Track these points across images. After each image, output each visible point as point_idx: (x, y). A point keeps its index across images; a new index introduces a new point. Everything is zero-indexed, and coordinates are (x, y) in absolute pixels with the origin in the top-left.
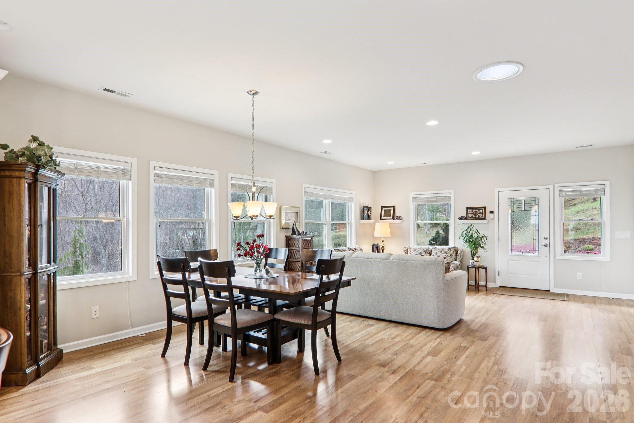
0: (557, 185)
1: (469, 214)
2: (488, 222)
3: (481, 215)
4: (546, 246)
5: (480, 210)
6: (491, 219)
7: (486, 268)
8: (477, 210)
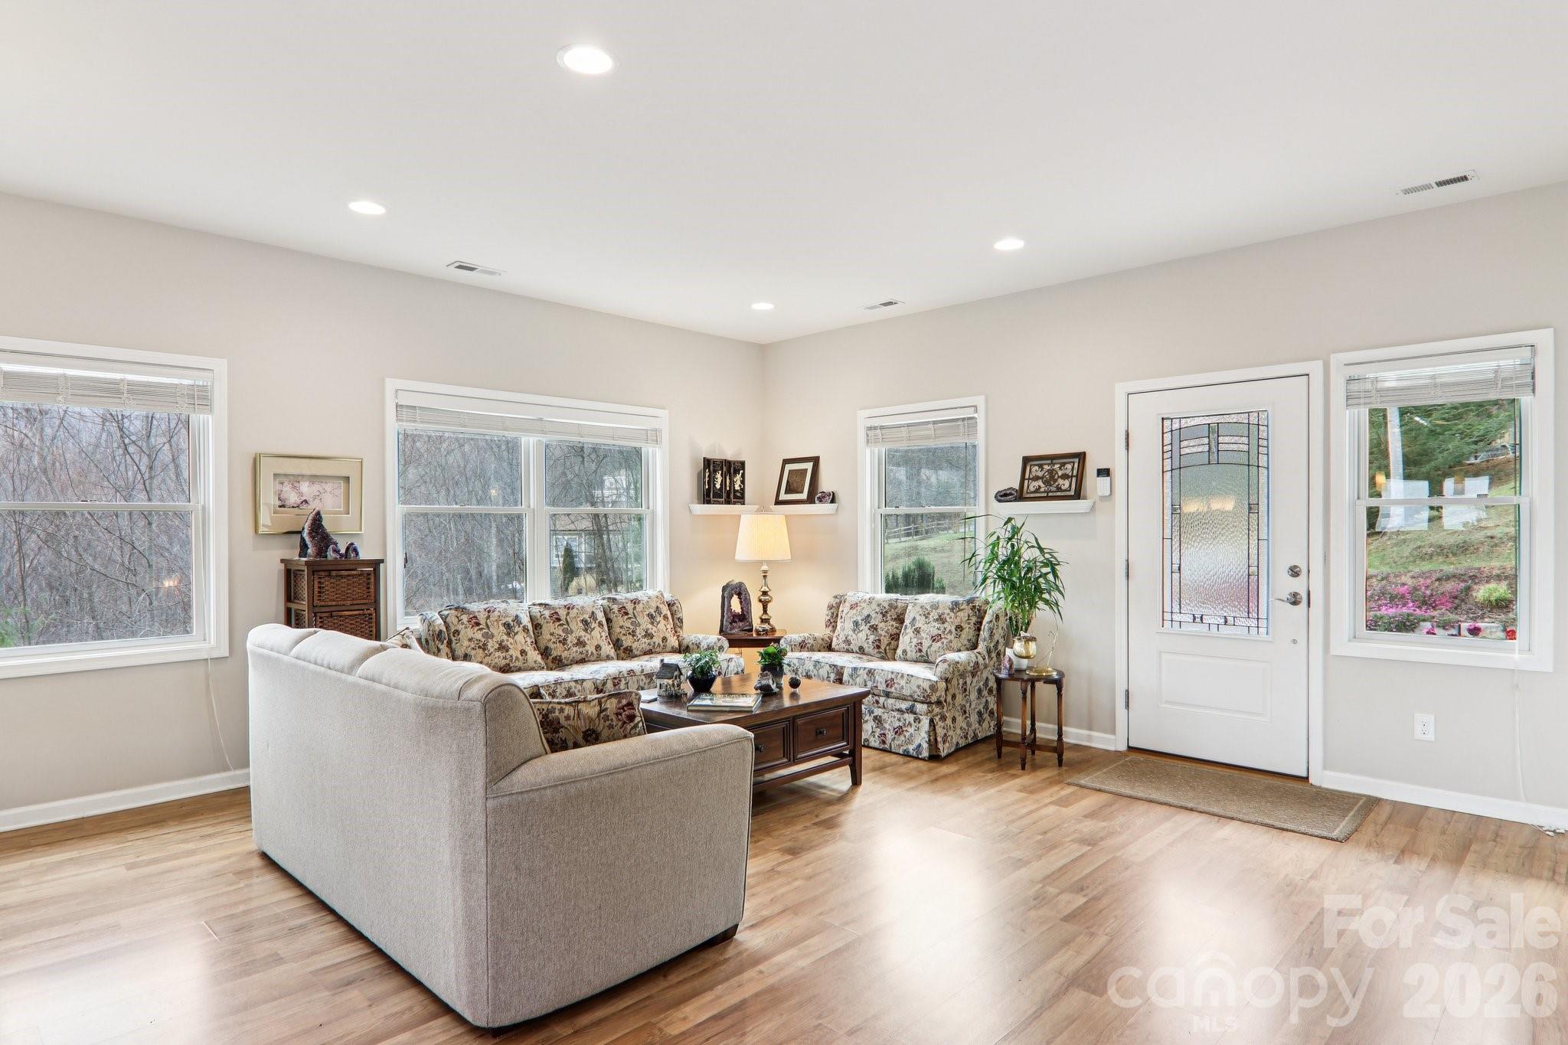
0: (1337, 359)
1: (1029, 479)
2: (1093, 508)
3: (1065, 483)
4: (1295, 600)
5: (1063, 464)
6: (1103, 498)
7: (1058, 683)
8: (1057, 466)
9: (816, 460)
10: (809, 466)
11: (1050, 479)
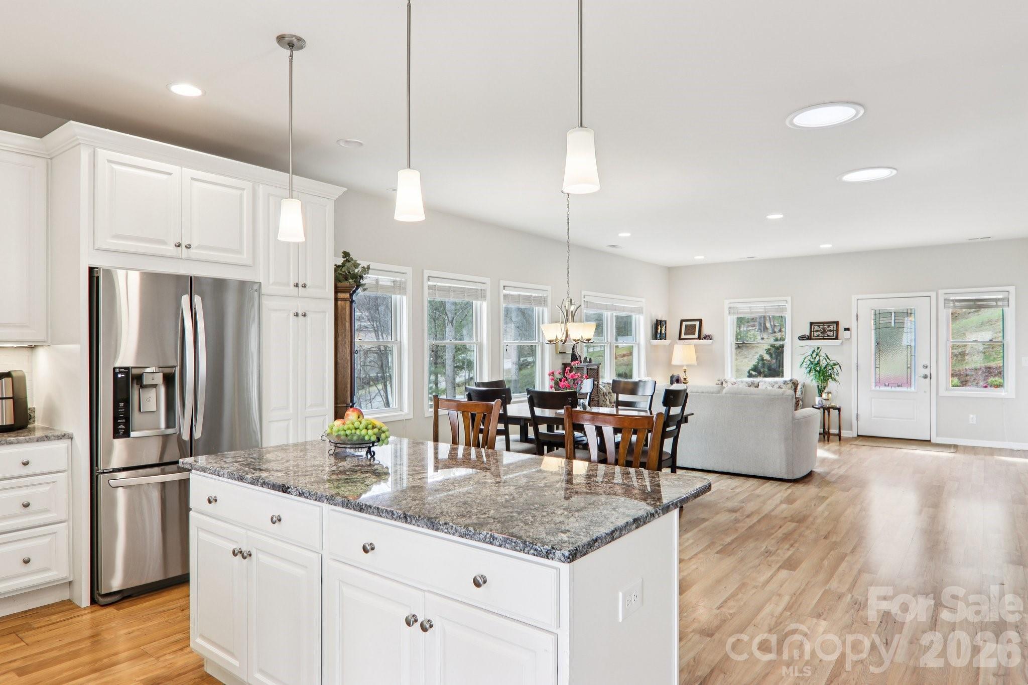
0: (941, 292)
1: (814, 331)
2: (842, 343)
3: (831, 333)
4: (925, 377)
5: (830, 326)
6: (847, 339)
7: (839, 409)
8: (826, 326)
9: (700, 321)
10: (697, 323)
11: (824, 331)
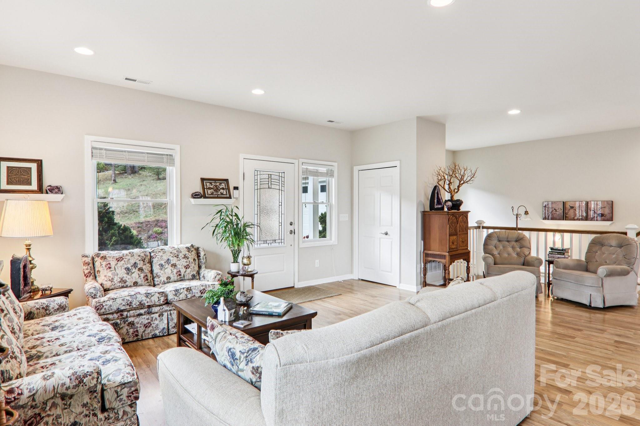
1: (207, 189)
2: (234, 202)
3: (224, 191)
4: (291, 232)
6: (236, 199)
9: (40, 163)
10: (32, 166)
11: (217, 189)
